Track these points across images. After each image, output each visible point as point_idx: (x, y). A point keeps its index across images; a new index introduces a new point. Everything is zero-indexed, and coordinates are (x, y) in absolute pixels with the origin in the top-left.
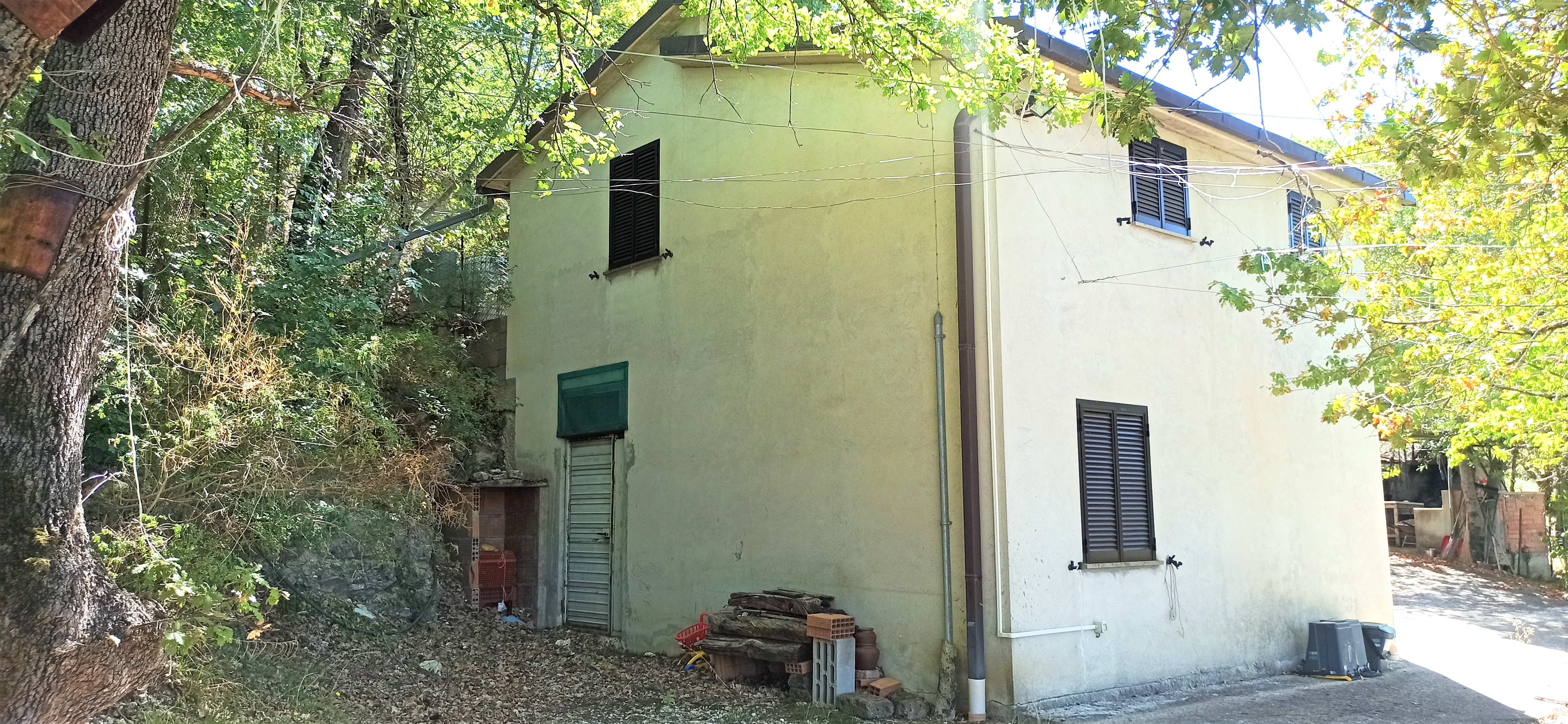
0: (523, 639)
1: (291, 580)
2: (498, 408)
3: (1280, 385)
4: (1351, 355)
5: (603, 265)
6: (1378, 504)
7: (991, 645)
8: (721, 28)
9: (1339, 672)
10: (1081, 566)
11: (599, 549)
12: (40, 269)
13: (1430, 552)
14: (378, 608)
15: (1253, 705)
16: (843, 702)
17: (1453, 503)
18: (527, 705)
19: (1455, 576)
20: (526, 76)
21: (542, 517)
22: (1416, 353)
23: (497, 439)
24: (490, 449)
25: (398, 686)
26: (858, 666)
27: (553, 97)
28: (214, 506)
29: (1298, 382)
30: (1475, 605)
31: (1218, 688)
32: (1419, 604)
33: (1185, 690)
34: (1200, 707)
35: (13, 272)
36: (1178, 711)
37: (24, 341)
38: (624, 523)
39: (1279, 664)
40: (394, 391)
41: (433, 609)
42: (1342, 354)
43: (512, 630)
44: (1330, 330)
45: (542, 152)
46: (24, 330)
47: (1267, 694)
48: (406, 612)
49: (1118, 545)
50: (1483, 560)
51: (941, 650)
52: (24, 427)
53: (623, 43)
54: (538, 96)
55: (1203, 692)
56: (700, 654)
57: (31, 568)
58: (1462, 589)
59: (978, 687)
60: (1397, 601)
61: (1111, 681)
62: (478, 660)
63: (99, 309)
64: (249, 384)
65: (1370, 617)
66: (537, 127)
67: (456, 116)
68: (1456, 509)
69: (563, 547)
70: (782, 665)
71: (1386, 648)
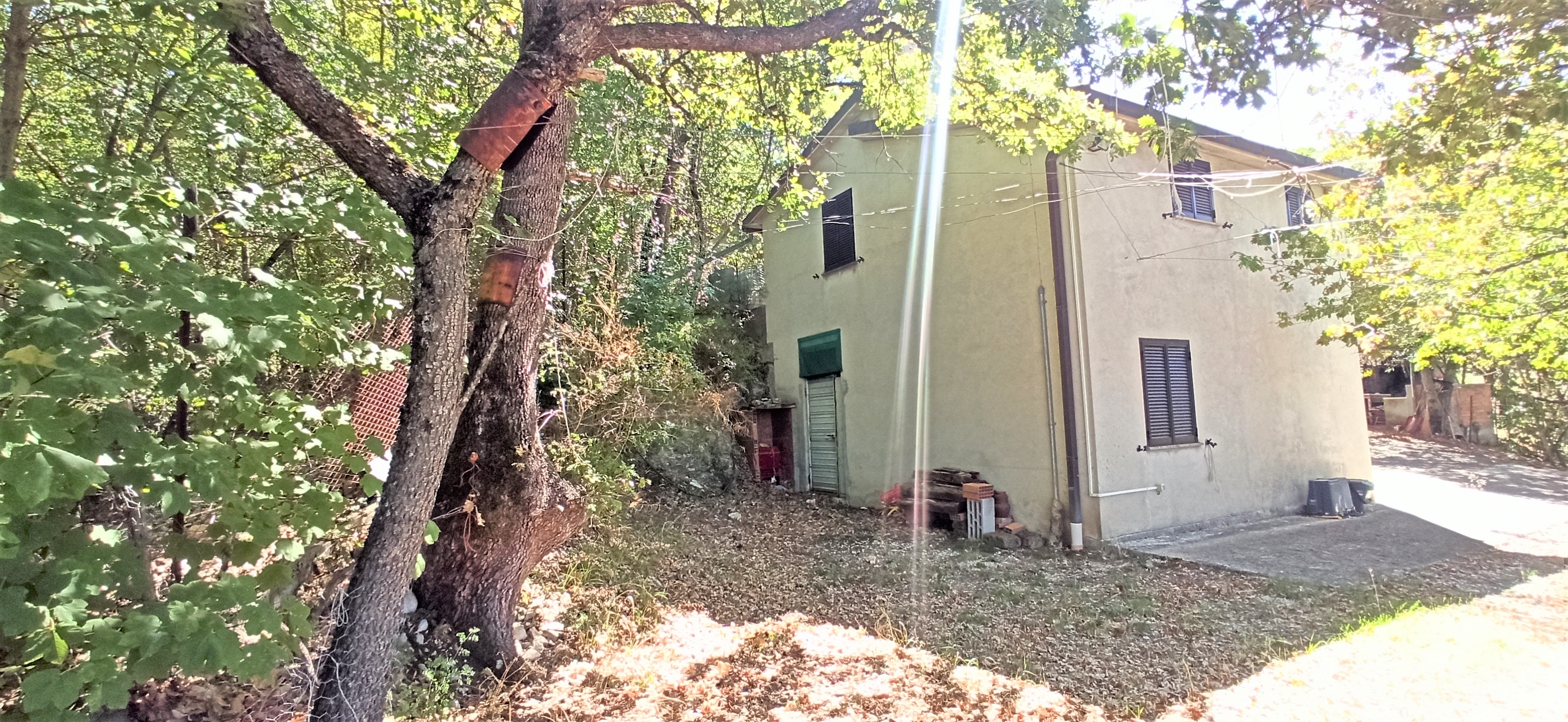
0: (787, 499)
1: (655, 466)
2: (764, 361)
3: (1285, 321)
4: (1337, 297)
5: (821, 269)
6: (1358, 396)
7: (1085, 502)
8: (886, 115)
9: (1332, 513)
10: (1146, 449)
11: (830, 445)
12: (506, 300)
13: (1397, 428)
14: (703, 481)
15: (1270, 536)
16: (988, 538)
17: (1416, 394)
18: (792, 540)
19: (1418, 444)
20: (768, 157)
21: (794, 426)
22: (1391, 293)
23: (764, 379)
24: (761, 386)
25: (717, 527)
26: (997, 515)
27: (784, 168)
28: (609, 428)
29: (1297, 318)
30: (1436, 464)
31: (1244, 525)
32: (1390, 464)
33: (1220, 528)
34: (1231, 539)
35: (494, 303)
36: (1217, 541)
37: (502, 341)
38: (844, 428)
39: (1287, 508)
40: (702, 354)
41: (734, 482)
42: (1330, 297)
43: (781, 494)
44: (1322, 281)
45: (779, 203)
46: (501, 337)
47: (1280, 529)
48: (719, 484)
49: (1171, 435)
50: (1440, 431)
51: (1052, 505)
52: (505, 389)
53: (825, 131)
54: (774, 169)
55: (1233, 528)
56: (895, 508)
57: (515, 468)
58: (1424, 453)
59: (1077, 530)
60: (1376, 462)
61: (1168, 522)
62: (763, 512)
63: (538, 321)
64: (622, 356)
65: (1355, 474)
66: (774, 189)
67: (727, 185)
68: (1417, 397)
69: (807, 443)
70: (948, 515)
71: (1368, 496)
